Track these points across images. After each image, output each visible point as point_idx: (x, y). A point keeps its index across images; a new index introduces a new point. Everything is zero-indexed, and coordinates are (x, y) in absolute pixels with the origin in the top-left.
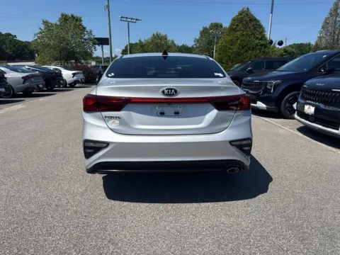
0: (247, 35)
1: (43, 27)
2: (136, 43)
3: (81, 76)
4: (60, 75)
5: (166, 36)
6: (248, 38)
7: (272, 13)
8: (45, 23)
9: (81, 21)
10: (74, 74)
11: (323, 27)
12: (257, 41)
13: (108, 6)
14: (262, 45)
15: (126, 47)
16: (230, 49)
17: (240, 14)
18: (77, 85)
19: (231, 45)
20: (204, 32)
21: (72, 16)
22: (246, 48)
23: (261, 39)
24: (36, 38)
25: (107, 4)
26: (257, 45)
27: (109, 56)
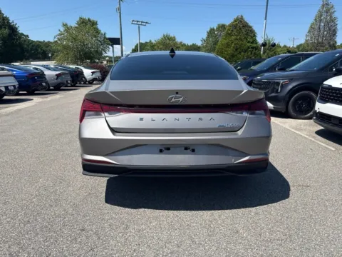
0: (241, 39)
1: (62, 29)
2: (147, 43)
3: (98, 75)
4: (82, 73)
5: (174, 37)
6: (241, 42)
7: (266, 19)
8: (65, 25)
9: (96, 24)
10: (93, 73)
11: (309, 32)
12: (249, 44)
13: (119, 9)
14: (253, 48)
15: (136, 46)
16: (226, 51)
17: (235, 21)
18: (95, 82)
19: (227, 47)
20: (211, 32)
21: (89, 20)
22: (239, 50)
23: (252, 43)
24: (56, 39)
25: (118, 6)
26: (249, 48)
27: (120, 55)
